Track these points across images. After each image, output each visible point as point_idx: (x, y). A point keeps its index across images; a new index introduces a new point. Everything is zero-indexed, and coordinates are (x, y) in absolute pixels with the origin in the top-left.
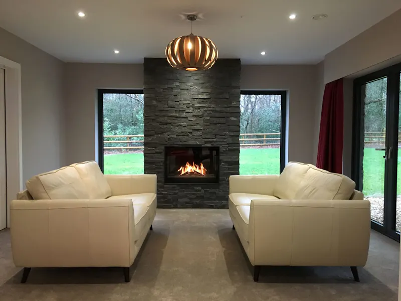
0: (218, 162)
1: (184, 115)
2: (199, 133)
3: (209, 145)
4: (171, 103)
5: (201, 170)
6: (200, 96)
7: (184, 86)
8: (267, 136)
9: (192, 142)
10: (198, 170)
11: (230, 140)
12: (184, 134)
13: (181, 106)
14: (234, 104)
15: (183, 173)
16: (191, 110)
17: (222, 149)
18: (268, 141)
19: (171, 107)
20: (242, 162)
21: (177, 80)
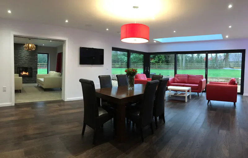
0: (32, 71)
1: (23, 59)
2: (27, 64)
3: (29, 67)
4: (19, 55)
5: (27, 74)
6: (27, 54)
7: (22, 51)
8: (40, 64)
9: (25, 66)
10: (26, 74)
11: (35, 66)
12: (23, 64)
13: (22, 56)
14: (36, 56)
15: (22, 74)
16: (24, 58)
17: (33, 68)
18: (40, 66)
19: (19, 57)
20: (38, 71)
21: (21, 49)
